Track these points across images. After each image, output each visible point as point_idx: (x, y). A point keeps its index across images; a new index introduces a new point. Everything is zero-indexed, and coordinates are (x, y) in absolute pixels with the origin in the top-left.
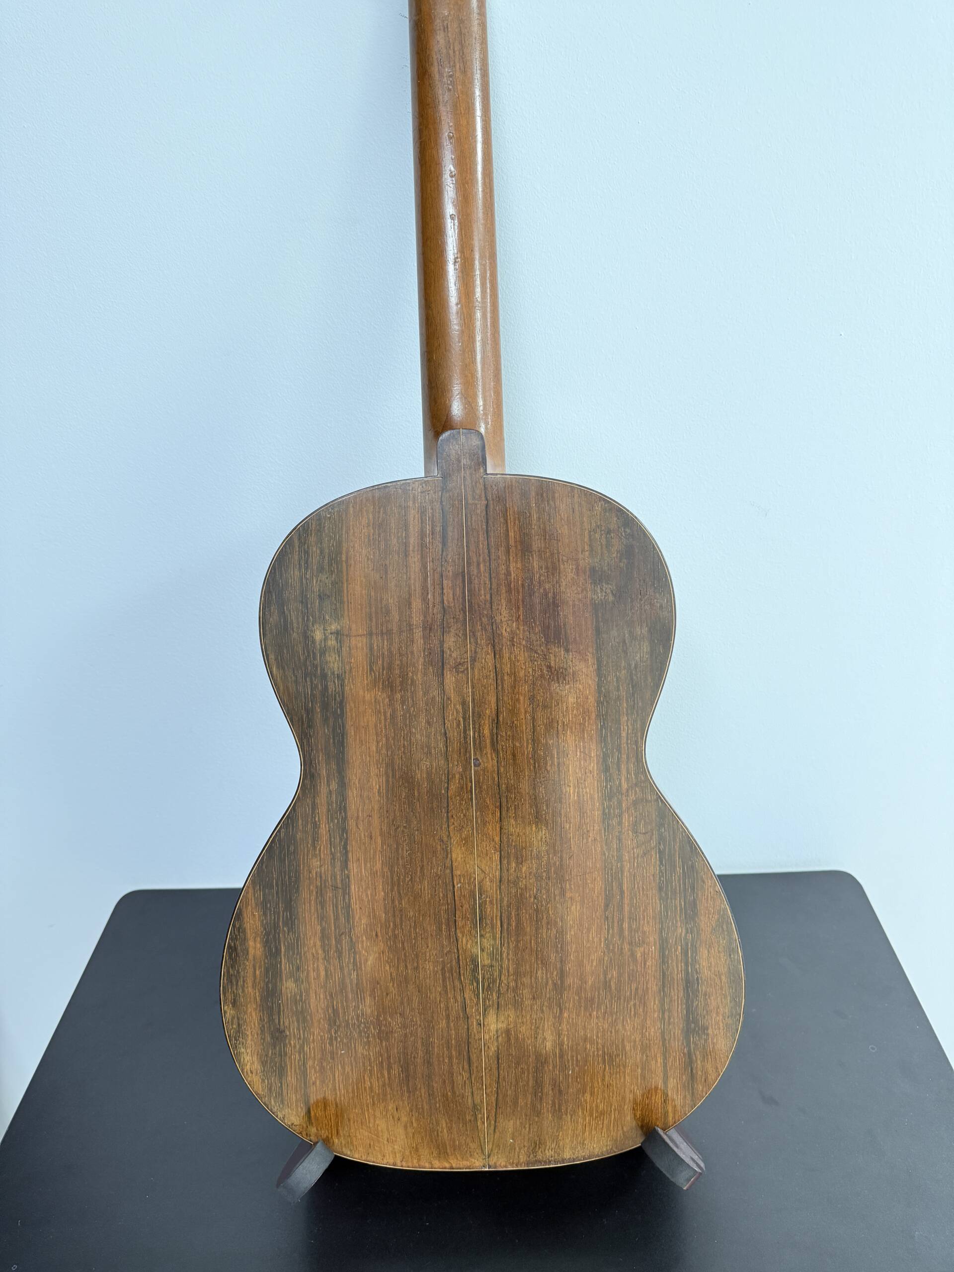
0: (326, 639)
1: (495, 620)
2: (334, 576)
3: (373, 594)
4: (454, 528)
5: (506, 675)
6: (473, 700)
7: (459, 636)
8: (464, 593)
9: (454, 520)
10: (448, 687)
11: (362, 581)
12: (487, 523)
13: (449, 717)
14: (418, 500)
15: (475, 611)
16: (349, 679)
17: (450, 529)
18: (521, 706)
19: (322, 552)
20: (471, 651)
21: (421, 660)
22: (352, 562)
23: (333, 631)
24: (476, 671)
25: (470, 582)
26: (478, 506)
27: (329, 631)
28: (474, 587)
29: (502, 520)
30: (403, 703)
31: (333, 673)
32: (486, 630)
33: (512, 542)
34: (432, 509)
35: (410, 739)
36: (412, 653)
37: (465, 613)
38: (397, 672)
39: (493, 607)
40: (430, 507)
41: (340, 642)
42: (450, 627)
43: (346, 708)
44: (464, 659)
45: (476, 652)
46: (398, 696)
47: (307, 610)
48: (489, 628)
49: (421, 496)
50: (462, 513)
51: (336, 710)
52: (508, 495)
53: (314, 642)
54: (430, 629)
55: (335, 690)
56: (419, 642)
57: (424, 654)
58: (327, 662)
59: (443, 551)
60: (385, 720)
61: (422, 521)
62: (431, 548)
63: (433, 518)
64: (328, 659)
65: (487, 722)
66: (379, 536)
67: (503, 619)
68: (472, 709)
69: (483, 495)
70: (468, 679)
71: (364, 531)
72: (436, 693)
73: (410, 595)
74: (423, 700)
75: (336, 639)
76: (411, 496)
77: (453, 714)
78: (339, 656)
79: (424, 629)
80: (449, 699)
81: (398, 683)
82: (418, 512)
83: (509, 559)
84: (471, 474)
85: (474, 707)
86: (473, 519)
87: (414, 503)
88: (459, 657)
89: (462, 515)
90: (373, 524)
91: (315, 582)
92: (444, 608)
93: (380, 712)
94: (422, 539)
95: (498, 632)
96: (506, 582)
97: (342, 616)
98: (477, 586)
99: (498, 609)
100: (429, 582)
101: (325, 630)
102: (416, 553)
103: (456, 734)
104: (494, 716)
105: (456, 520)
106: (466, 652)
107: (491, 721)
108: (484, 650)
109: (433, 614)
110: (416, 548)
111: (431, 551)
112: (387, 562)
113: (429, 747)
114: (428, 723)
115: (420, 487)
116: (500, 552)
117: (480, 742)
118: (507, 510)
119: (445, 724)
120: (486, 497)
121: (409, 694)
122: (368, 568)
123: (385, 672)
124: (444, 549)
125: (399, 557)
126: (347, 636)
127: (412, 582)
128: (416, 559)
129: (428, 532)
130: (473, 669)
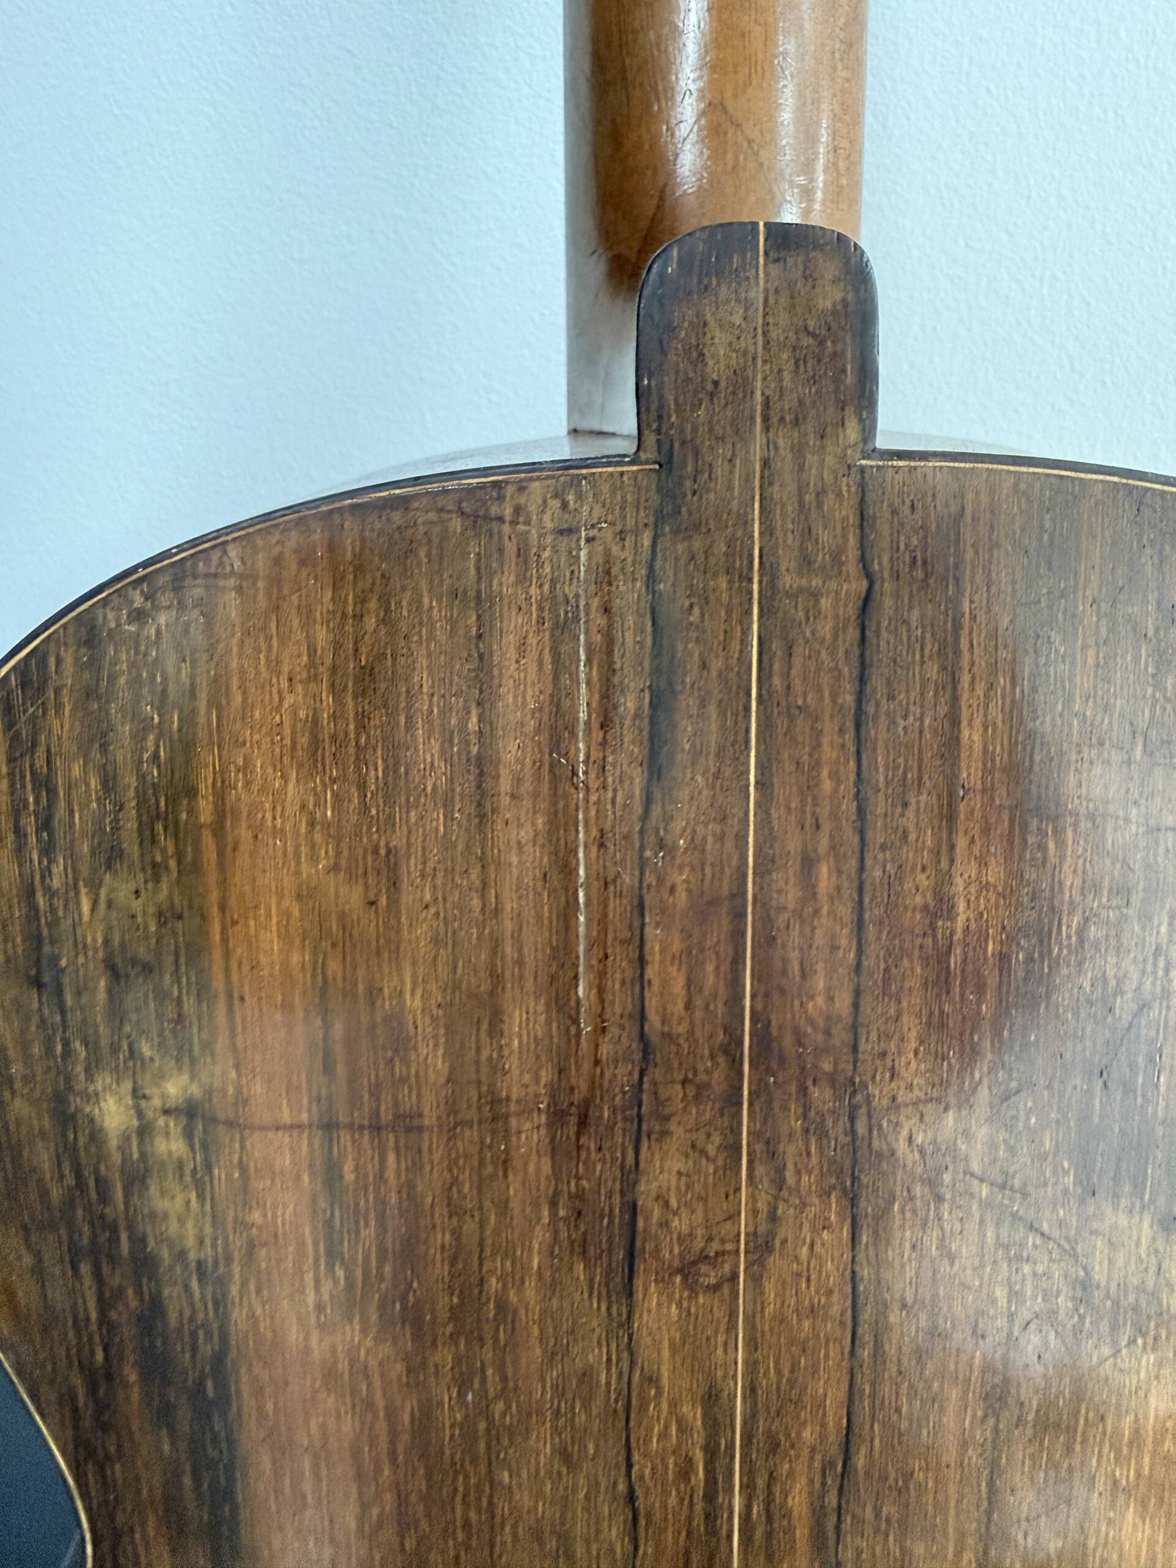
0: (144, 1131)
1: (868, 1099)
2: (164, 886)
3: (334, 966)
4: (703, 704)
5: (896, 1307)
6: (751, 1389)
7: (703, 1152)
8: (736, 983)
9: (704, 666)
10: (648, 1340)
11: (288, 914)
12: (862, 679)
13: (647, 1440)
14: (540, 565)
15: (782, 1060)
16: (244, 1283)
17: (687, 702)
18: (950, 1419)
19: (109, 783)
20: (755, 1212)
21: (540, 1237)
22: (244, 833)
23: (171, 1104)
24: (770, 1289)
25: (767, 940)
26: (825, 603)
27: (156, 1102)
28: (785, 961)
29: (933, 670)
30: (463, 1384)
31: (182, 1255)
32: (823, 1135)
33: (970, 772)
34: (607, 610)
35: (491, 1503)
36: (503, 1206)
37: (735, 1062)
38: (440, 1269)
39: (863, 1046)
40: (595, 602)
41: (205, 1146)
42: (667, 1118)
43: (237, 1382)
44: (723, 1241)
45: (773, 1217)
46: (445, 1356)
47: (63, 1012)
48: (837, 1130)
49: (555, 551)
50: (746, 632)
51: (200, 1384)
52: (969, 554)
53: (96, 1136)
54: (583, 1123)
55: (192, 1319)
56: (532, 1167)
57: (554, 1214)
58: (153, 1216)
59: (648, 802)
60: (393, 1436)
61: (561, 665)
62: (594, 785)
63: (610, 653)
64: (162, 1204)
65: (801, 1466)
66: (361, 727)
67: (902, 1097)
68: (744, 1423)
69: (852, 553)
70: (733, 1315)
71: (289, 700)
72: (595, 1356)
73: (496, 978)
74: (543, 1380)
75: (188, 1134)
76: (510, 547)
77: (664, 1435)
78: (201, 1197)
79: (557, 1116)
80: (652, 1380)
81: (443, 1314)
82: (541, 621)
83: (952, 847)
84: (799, 450)
85: (754, 1415)
86: (797, 661)
87: (522, 580)
88: (700, 1232)
89: (745, 643)
90: (334, 669)
91: (86, 908)
92: (642, 1036)
93: (369, 1405)
94: (556, 745)
95: (876, 1144)
96: (929, 941)
97: (208, 1046)
98: (794, 955)
99: (883, 1054)
100: (582, 930)
101: (138, 1094)
102: (527, 803)
103: (673, 1501)
104: (834, 1449)
105: (716, 665)
106: (734, 1216)
107: (817, 1465)
108: (811, 1211)
109: (597, 1062)
110: (527, 786)
111: (593, 798)
112: (398, 840)
113: (564, 1537)
114: (565, 1455)
115: (555, 504)
116: (910, 813)
117: (769, 1535)
118: (957, 627)
119: (629, 1466)
120: (864, 560)
121: (488, 1354)
122: (314, 859)
123: (387, 1269)
124: (657, 795)
125: (449, 817)
126: (231, 1124)
127: (508, 926)
128: (525, 834)
129: (583, 716)
130: (756, 1280)
